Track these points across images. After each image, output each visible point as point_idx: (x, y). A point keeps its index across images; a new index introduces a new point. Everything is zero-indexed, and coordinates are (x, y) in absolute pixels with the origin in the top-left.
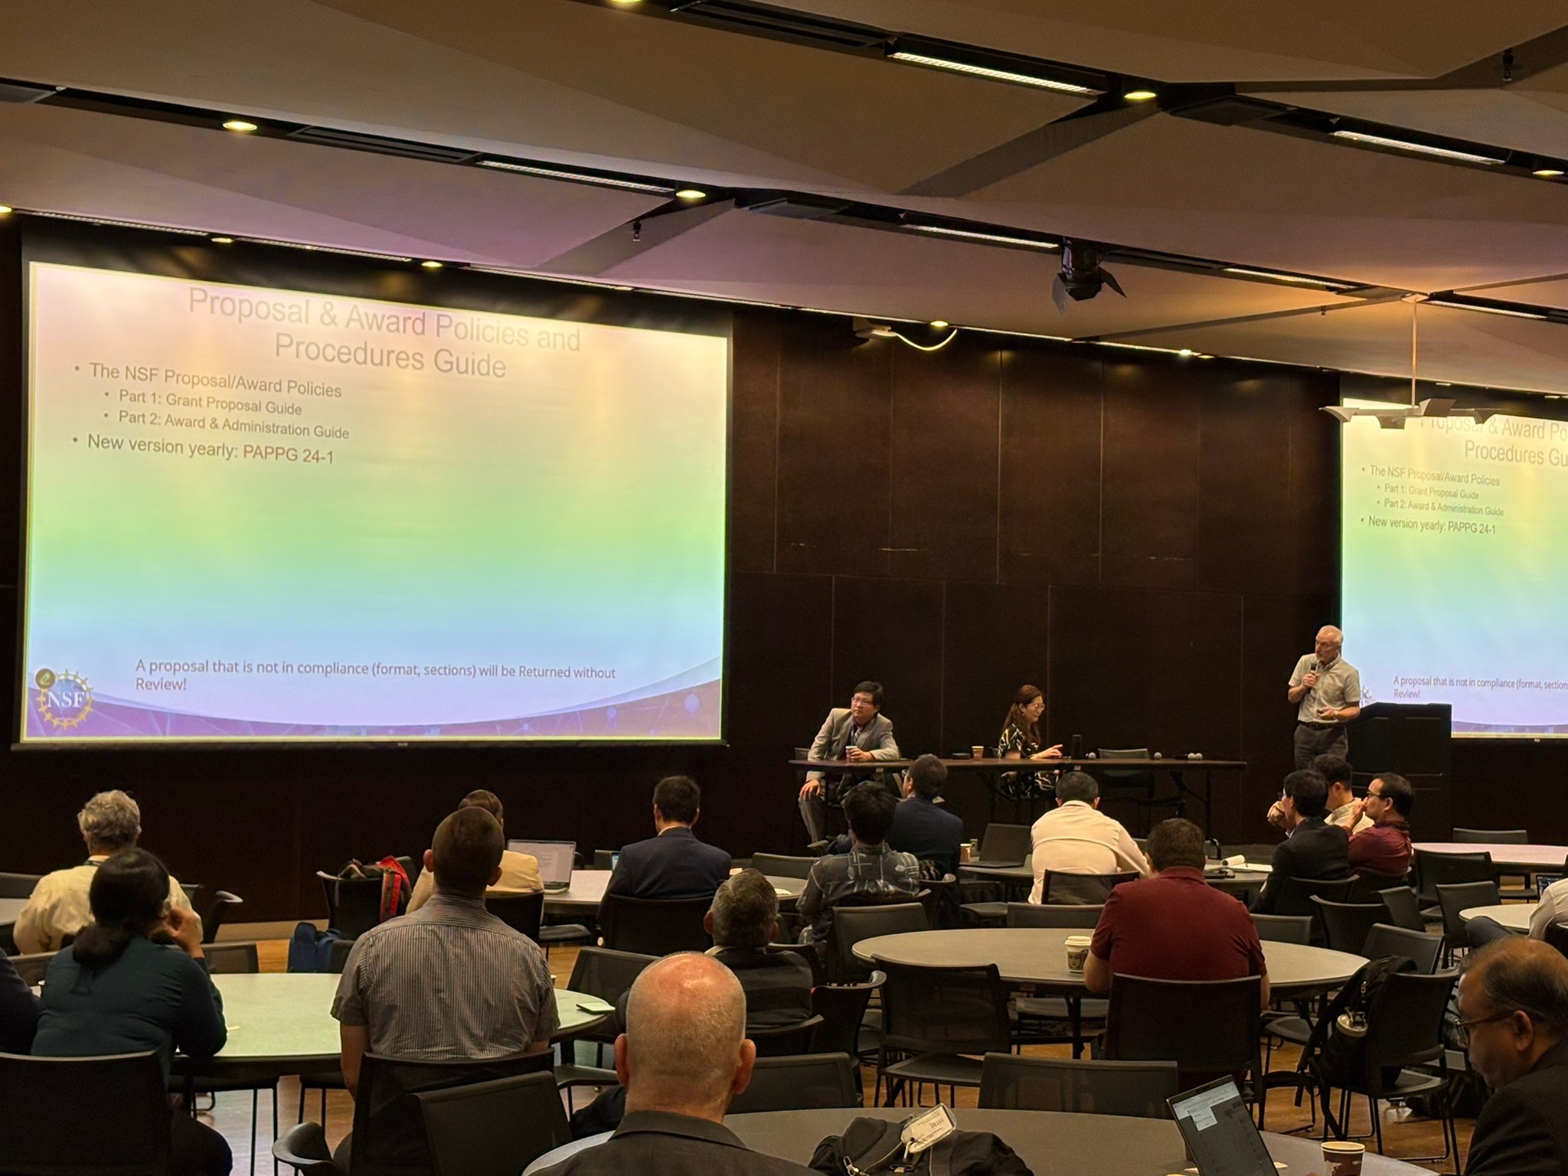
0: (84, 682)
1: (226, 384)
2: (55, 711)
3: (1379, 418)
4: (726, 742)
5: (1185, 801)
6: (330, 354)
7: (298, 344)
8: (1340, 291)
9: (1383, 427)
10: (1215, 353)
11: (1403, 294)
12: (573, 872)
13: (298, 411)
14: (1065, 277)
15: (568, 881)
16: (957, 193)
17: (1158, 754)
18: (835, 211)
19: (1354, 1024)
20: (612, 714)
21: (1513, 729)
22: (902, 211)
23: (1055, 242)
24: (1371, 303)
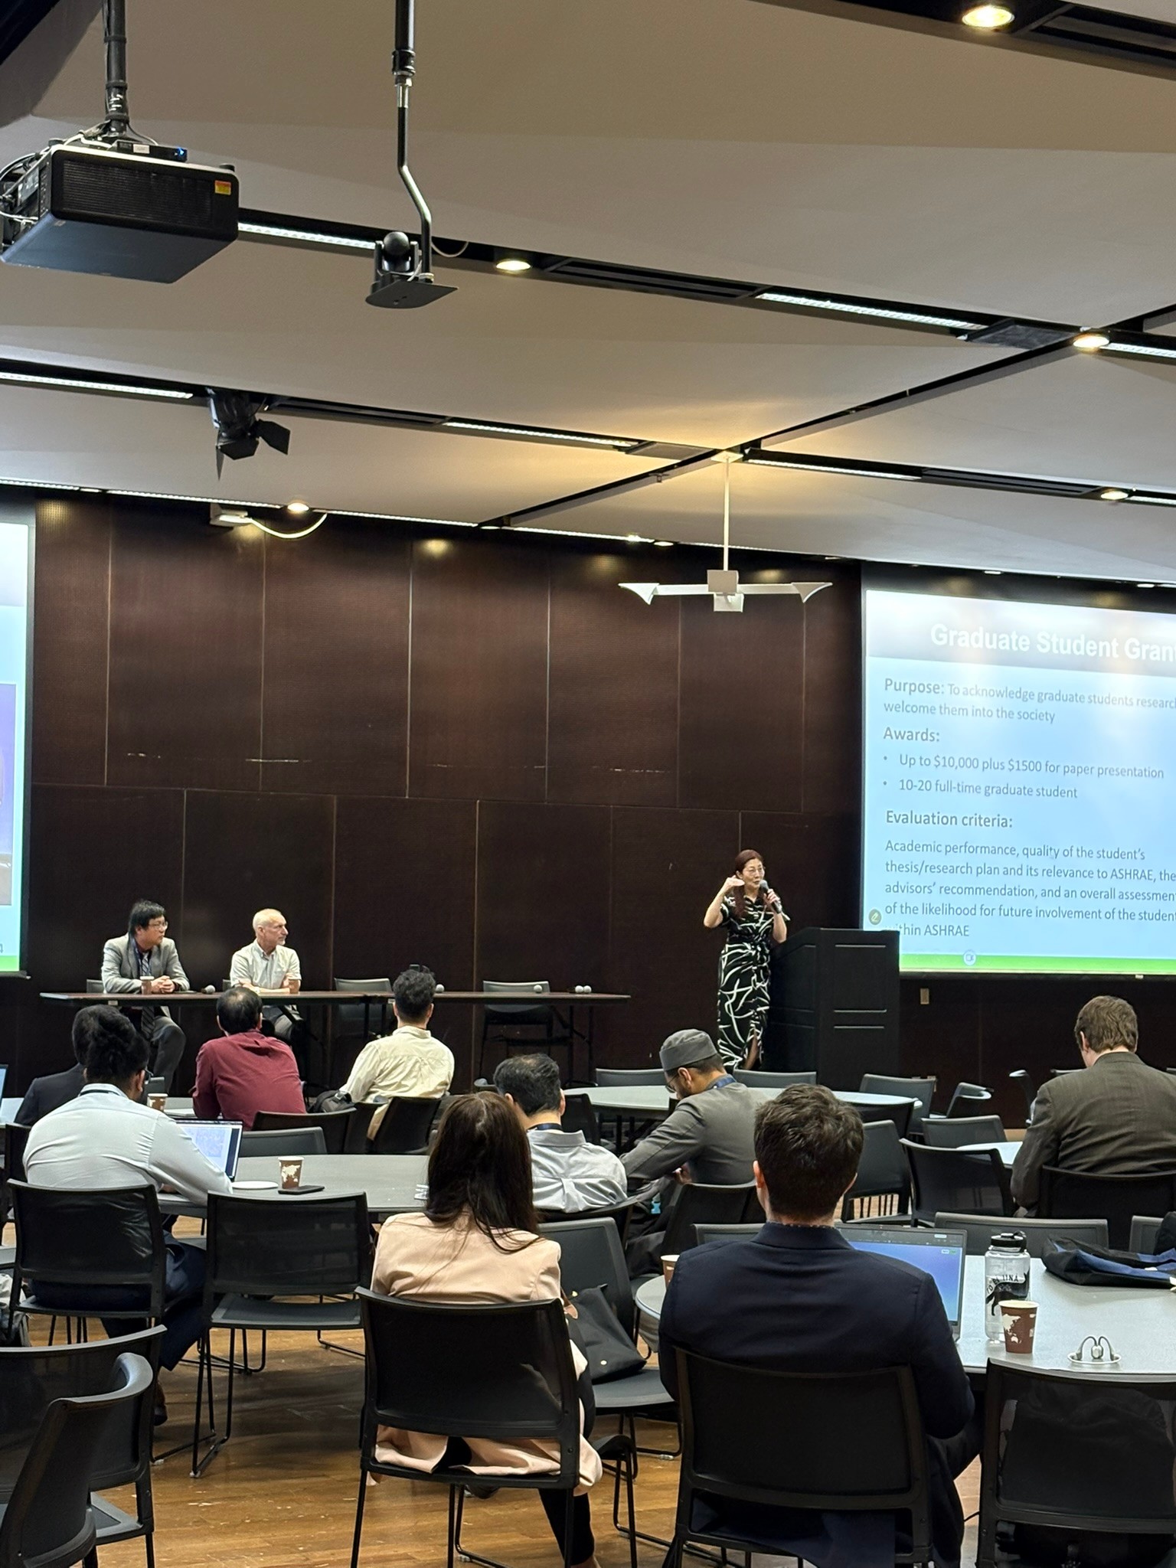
4: (25, 973)
8: (628, 450)
10: (675, 541)
21: (1104, 964)
23: (187, 392)
24: (690, 465)
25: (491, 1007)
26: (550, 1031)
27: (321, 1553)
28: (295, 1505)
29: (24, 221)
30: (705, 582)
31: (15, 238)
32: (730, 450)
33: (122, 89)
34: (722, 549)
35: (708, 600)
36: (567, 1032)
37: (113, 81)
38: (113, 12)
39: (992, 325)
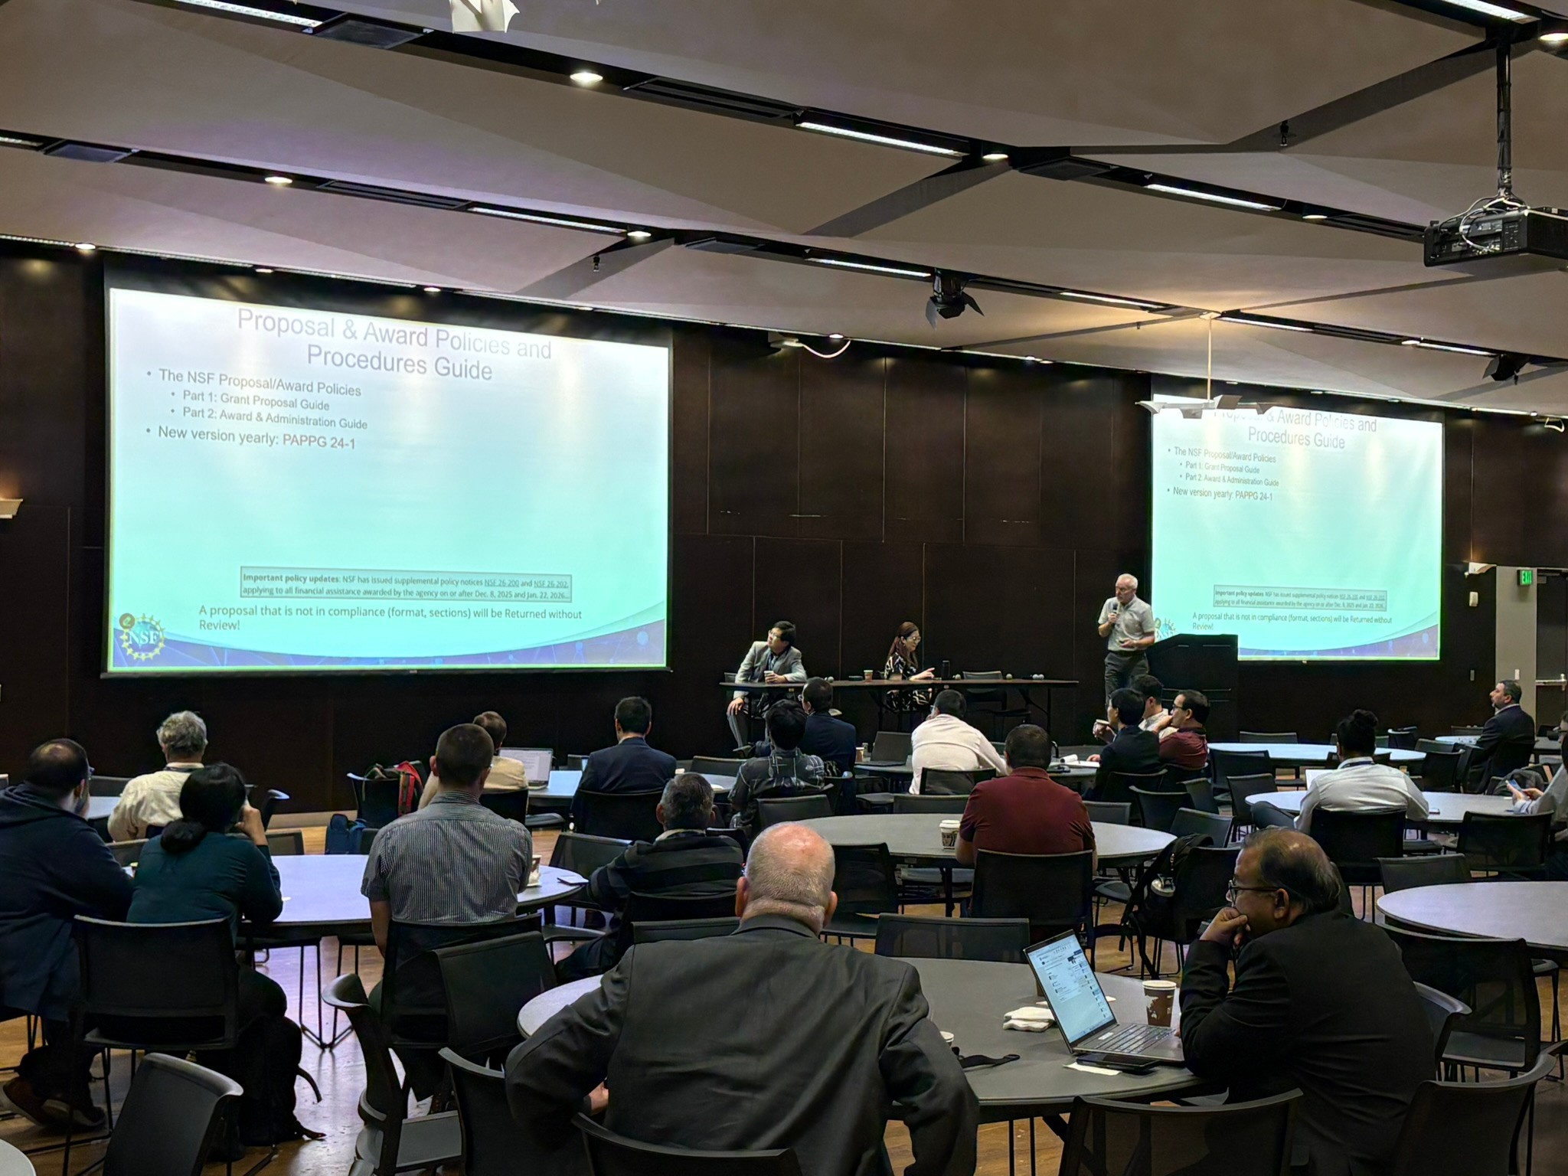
0: (158, 623)
1: (268, 385)
2: (134, 647)
3: (1182, 410)
4: (670, 668)
5: (1030, 712)
6: (351, 360)
7: (326, 354)
8: (1151, 310)
9: (1184, 417)
10: (1053, 359)
11: (1199, 312)
12: (551, 772)
13: (326, 407)
14: (937, 300)
15: (546, 780)
16: (851, 234)
17: (1009, 675)
18: (754, 248)
19: (1165, 886)
20: (579, 646)
21: (1285, 653)
22: (808, 247)
23: (927, 272)
32: (1216, 312)
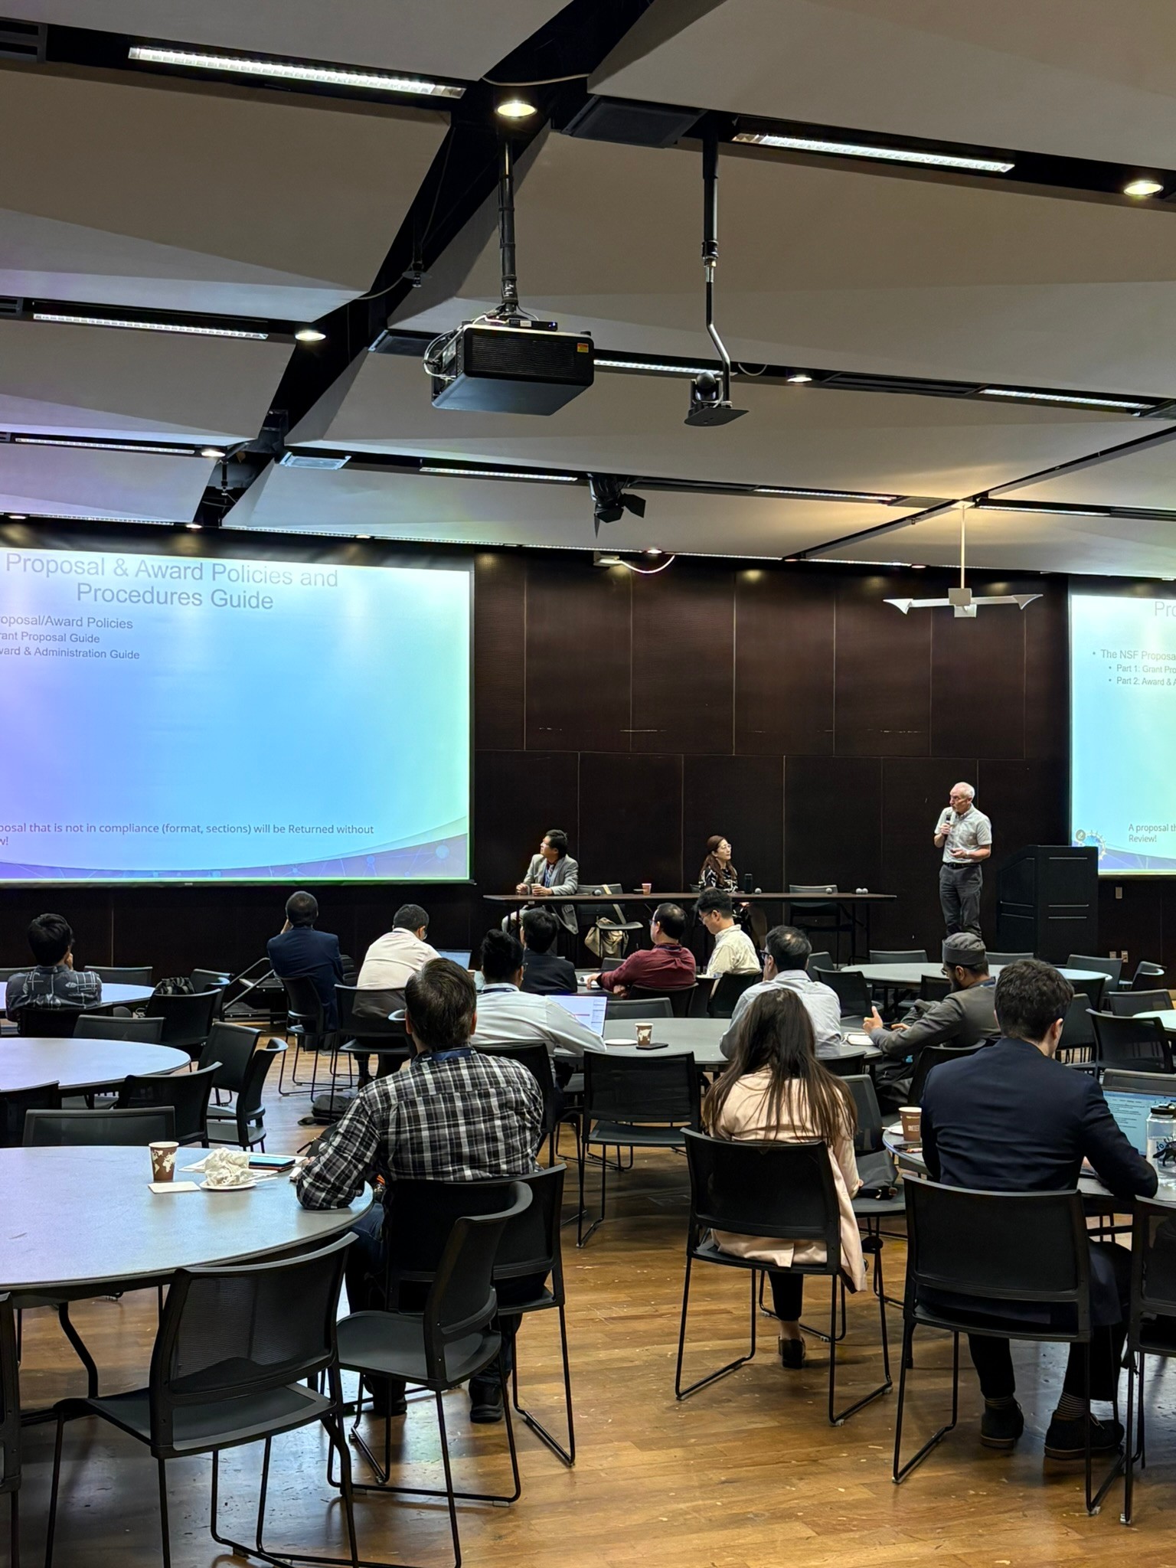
1: (36, 622)
4: (473, 881)
6: (122, 596)
7: (96, 591)
8: (890, 503)
10: (927, 564)
11: (951, 503)
13: (96, 640)
20: (371, 860)
22: (419, 458)
23: (573, 477)
24: (935, 512)
25: (795, 904)
26: (838, 921)
27: (666, 1307)
28: (649, 1269)
29: (447, 378)
30: (947, 597)
31: (442, 389)
32: (964, 500)
33: (513, 281)
34: (960, 569)
35: (950, 609)
36: (851, 922)
37: (507, 275)
38: (506, 226)
39: (1158, 405)
